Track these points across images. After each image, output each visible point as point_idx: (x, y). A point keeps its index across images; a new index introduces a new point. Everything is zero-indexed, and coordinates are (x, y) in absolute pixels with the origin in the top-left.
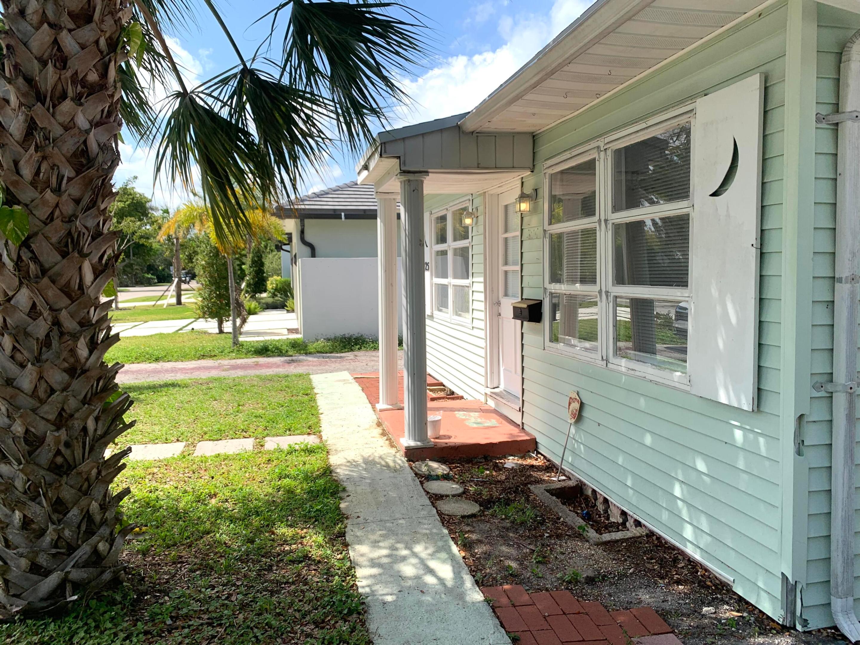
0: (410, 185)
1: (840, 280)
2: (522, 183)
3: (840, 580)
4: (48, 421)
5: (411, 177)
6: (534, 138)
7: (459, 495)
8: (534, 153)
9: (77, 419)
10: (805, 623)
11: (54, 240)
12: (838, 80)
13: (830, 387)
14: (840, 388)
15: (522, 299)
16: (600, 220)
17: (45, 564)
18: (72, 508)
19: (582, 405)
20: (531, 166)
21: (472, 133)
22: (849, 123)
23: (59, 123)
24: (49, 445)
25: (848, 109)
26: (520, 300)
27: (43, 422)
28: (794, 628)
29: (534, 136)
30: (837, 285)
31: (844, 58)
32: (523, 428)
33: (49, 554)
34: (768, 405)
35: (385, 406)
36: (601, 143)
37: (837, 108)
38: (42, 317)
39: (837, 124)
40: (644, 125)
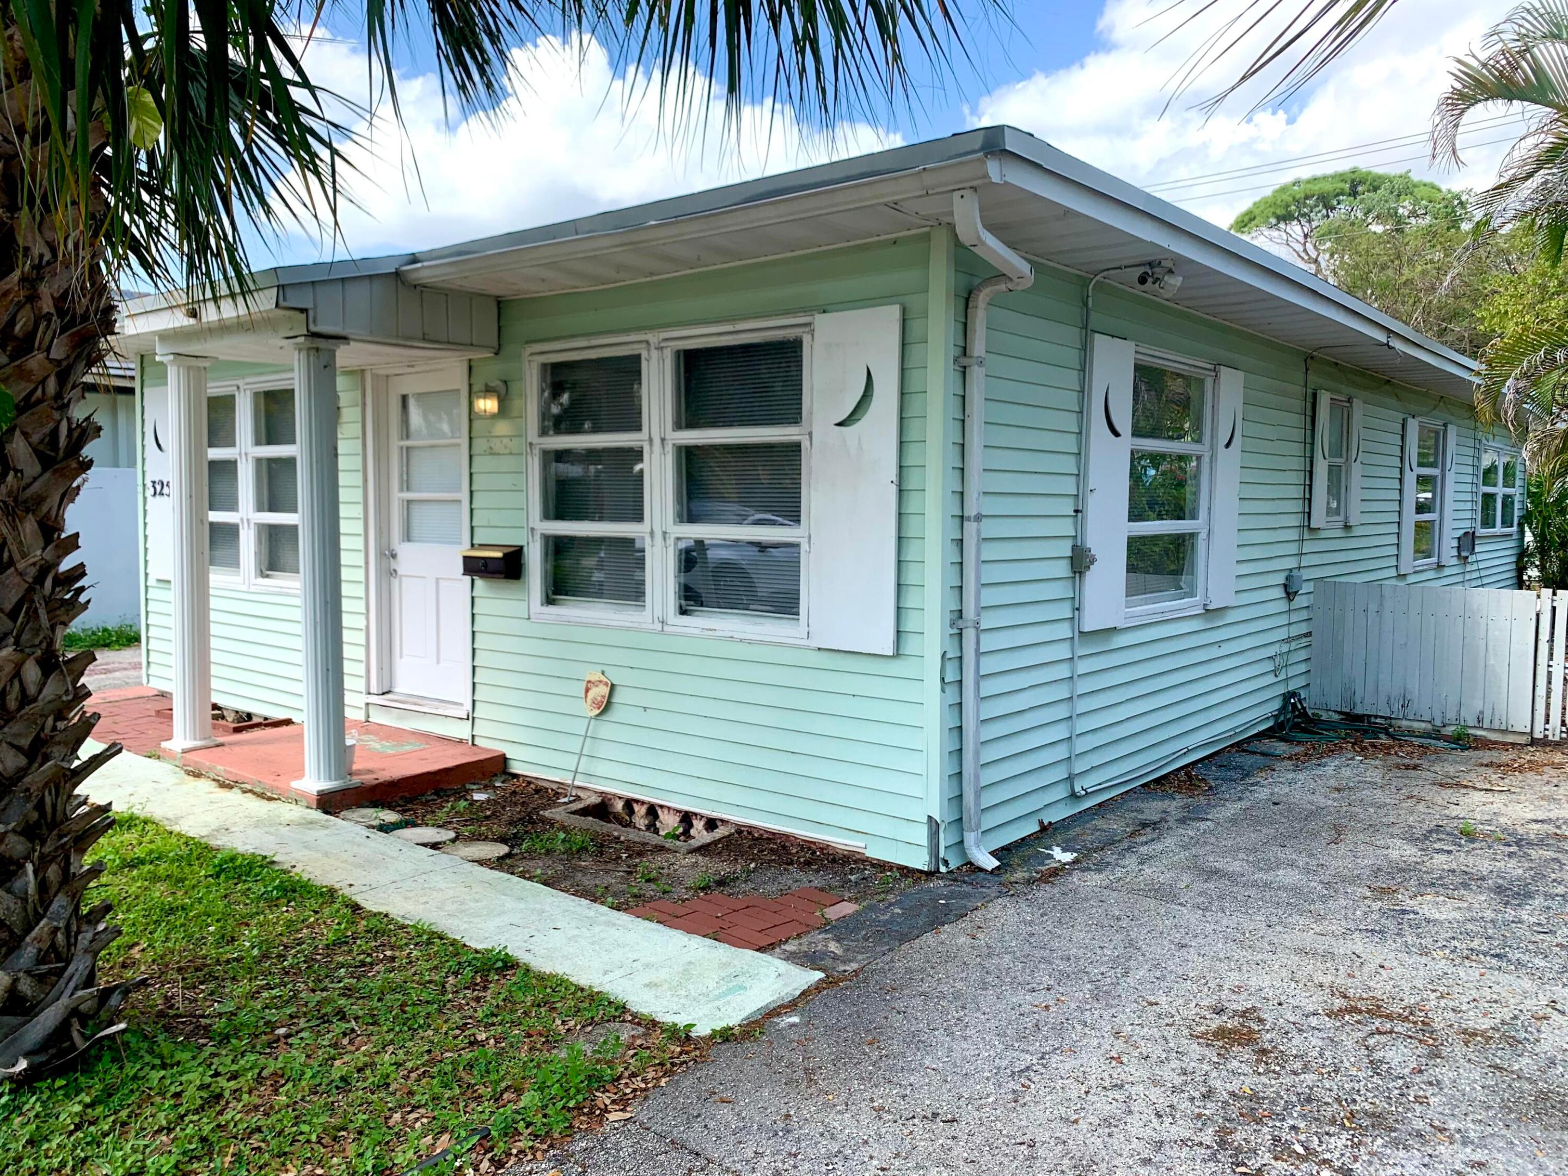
0: (318, 358)
1: (969, 519)
2: (470, 368)
3: (972, 812)
4: (18, 748)
5: (322, 343)
6: (500, 304)
7: (453, 841)
8: (499, 328)
9: (59, 743)
10: (946, 863)
11: (35, 438)
12: (965, 324)
13: (961, 624)
14: (970, 624)
15: (472, 545)
16: (651, 440)
17: (29, 993)
18: (55, 895)
19: (613, 687)
20: (496, 345)
21: (415, 286)
22: (976, 368)
23: (47, 243)
24: (28, 790)
25: (976, 354)
26: (469, 546)
27: (12, 752)
28: (938, 871)
29: (499, 303)
30: (966, 523)
31: (970, 305)
32: (473, 744)
33: (33, 976)
34: (911, 645)
35: (190, 744)
36: (653, 337)
37: (964, 352)
38: (12, 569)
39: (965, 367)
40: (729, 328)
